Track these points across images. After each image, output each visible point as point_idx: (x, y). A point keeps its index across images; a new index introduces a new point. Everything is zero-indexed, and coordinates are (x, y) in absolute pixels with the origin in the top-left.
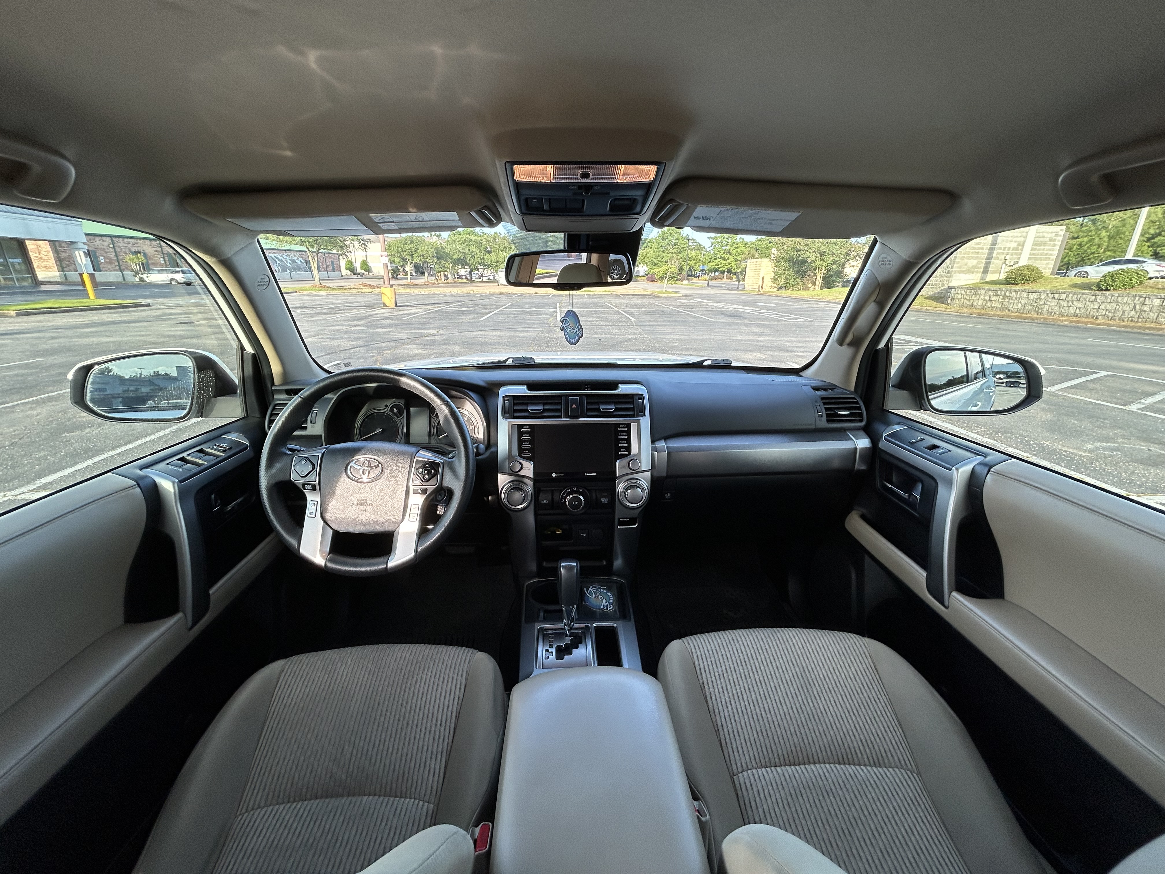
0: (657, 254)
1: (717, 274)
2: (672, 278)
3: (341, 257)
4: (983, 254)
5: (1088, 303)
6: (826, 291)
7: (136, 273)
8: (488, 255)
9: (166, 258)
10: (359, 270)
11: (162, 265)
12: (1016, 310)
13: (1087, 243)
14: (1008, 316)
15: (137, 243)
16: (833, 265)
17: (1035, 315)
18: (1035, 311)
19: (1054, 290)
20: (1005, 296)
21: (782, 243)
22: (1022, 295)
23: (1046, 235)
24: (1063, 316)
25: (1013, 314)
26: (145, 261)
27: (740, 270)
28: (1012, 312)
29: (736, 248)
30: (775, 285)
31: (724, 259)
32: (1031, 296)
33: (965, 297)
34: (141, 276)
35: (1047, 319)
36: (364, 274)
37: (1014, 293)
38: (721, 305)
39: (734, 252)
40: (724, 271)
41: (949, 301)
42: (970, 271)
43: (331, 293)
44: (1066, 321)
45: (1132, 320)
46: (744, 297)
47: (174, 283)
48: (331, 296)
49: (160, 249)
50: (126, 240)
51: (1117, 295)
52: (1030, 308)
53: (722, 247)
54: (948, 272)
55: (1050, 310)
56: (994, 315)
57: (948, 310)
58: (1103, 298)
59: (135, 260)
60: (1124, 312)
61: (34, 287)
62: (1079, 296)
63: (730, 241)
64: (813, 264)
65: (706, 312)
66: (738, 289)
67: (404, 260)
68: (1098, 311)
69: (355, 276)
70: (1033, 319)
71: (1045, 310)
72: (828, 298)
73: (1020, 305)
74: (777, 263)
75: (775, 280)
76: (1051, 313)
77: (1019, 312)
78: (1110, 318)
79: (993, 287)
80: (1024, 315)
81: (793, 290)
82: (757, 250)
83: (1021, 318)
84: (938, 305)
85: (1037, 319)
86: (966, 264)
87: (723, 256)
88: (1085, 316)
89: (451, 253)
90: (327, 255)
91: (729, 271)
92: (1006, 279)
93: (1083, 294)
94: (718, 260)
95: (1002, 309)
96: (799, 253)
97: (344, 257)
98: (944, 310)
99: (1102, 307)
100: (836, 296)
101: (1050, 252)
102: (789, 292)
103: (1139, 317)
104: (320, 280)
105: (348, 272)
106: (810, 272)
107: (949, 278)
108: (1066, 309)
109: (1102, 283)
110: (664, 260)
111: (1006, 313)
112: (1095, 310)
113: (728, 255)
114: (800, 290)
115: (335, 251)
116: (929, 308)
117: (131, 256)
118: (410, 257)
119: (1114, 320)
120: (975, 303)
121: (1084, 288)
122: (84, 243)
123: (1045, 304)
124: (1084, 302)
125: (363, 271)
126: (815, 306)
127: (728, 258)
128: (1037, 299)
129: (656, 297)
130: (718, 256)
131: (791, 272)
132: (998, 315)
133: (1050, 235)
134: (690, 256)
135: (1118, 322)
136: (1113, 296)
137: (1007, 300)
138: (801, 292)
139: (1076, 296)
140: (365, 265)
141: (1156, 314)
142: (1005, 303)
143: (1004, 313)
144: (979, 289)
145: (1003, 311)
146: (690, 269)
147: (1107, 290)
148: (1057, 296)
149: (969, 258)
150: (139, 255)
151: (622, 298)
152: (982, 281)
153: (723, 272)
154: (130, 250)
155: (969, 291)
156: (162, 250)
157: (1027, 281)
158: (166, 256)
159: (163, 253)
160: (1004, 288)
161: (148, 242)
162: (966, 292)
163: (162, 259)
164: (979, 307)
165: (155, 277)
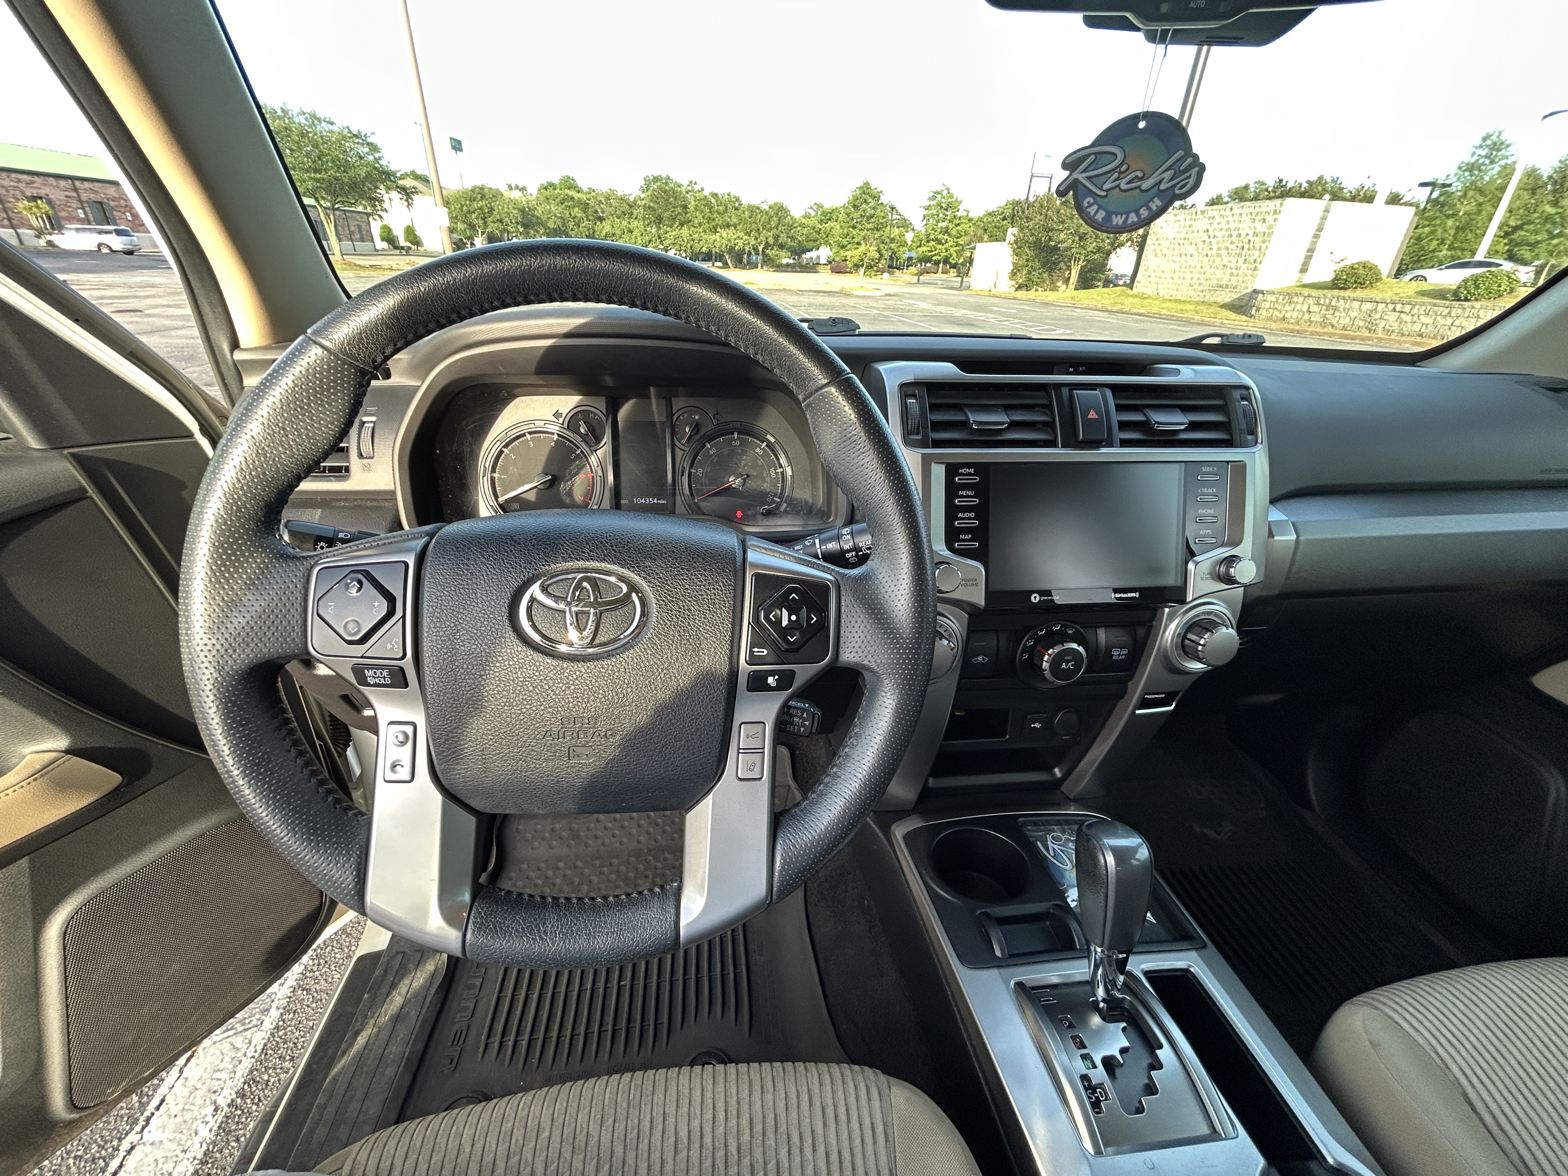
0: (846, 230)
1: (928, 265)
2: (872, 267)
3: (371, 219)
5: (1439, 318)
6: (1083, 293)
7: (40, 234)
8: (598, 223)
9: (88, 209)
10: (403, 242)
11: (81, 221)
13: (1427, 236)
14: (1333, 334)
15: (33, 182)
16: (1095, 253)
17: (1367, 334)
18: (1367, 328)
19: (1397, 298)
20: (1329, 306)
21: (1027, 218)
22: (1353, 305)
24: (1403, 335)
25: (1337, 331)
26: (50, 212)
27: (962, 260)
28: (1336, 329)
29: (958, 225)
30: (1013, 283)
31: (940, 243)
32: (1365, 306)
33: (1276, 306)
34: (48, 237)
35: (1382, 339)
36: (410, 248)
37: (1342, 302)
38: (943, 309)
39: (954, 232)
40: (939, 262)
41: (1253, 312)
43: (362, 274)
44: (1406, 342)
46: (971, 300)
47: (105, 250)
48: (363, 280)
49: (74, 194)
50: (13, 175)
51: (1479, 307)
52: (1362, 323)
53: (938, 222)
54: (1256, 269)
55: (1387, 327)
56: (1313, 333)
57: (1251, 324)
58: (1459, 311)
59: (35, 210)
62: (1429, 308)
63: (949, 213)
64: (1069, 253)
65: (924, 318)
66: (960, 288)
67: (472, 227)
68: (1450, 329)
69: (397, 252)
71: (1380, 326)
72: (1086, 303)
73: (1348, 319)
74: (1018, 247)
75: (1013, 275)
76: (1388, 331)
77: (1344, 328)
79: (1315, 293)
80: (1351, 333)
81: (1037, 290)
82: (985, 230)
84: (1238, 317)
87: (940, 236)
88: (1432, 335)
89: (544, 218)
90: (348, 214)
91: (946, 261)
92: (1333, 280)
93: (1435, 305)
94: (932, 243)
95: (1323, 324)
96: (1051, 234)
97: (377, 217)
98: (1245, 324)
99: (1457, 323)
100: (1097, 301)
102: (1032, 294)
104: (342, 255)
105: (385, 245)
106: (1062, 264)
107: (1257, 276)
108: (1409, 325)
109: (1462, 290)
110: (856, 240)
111: (1329, 329)
112: (1446, 327)
113: (946, 237)
114: (1046, 290)
115: (360, 209)
116: (1225, 321)
117: (26, 202)
118: (481, 222)
120: (1288, 315)
121: (1435, 297)
123: (1381, 318)
124: (1434, 317)
125: (409, 244)
126: (1070, 313)
127: (946, 242)
128: (1371, 311)
129: (848, 295)
130: (932, 237)
131: (1037, 264)
132: (1318, 333)
134: (892, 236)
136: (1473, 308)
137: (1332, 312)
138: (1048, 293)
139: (1424, 308)
140: (410, 232)
142: (1328, 316)
143: (1326, 330)
144: (1296, 294)
145: (1325, 327)
146: (891, 256)
147: (1466, 300)
148: (1399, 307)
150: (39, 202)
151: (800, 295)
152: (1298, 284)
153: (937, 263)
154: (23, 193)
155: (1281, 297)
156: (79, 196)
157: (1361, 284)
158: (86, 205)
159: (80, 201)
160: (1330, 293)
161: (51, 180)
162: (1277, 299)
163: (80, 211)
164: (1292, 321)
165: (72, 240)
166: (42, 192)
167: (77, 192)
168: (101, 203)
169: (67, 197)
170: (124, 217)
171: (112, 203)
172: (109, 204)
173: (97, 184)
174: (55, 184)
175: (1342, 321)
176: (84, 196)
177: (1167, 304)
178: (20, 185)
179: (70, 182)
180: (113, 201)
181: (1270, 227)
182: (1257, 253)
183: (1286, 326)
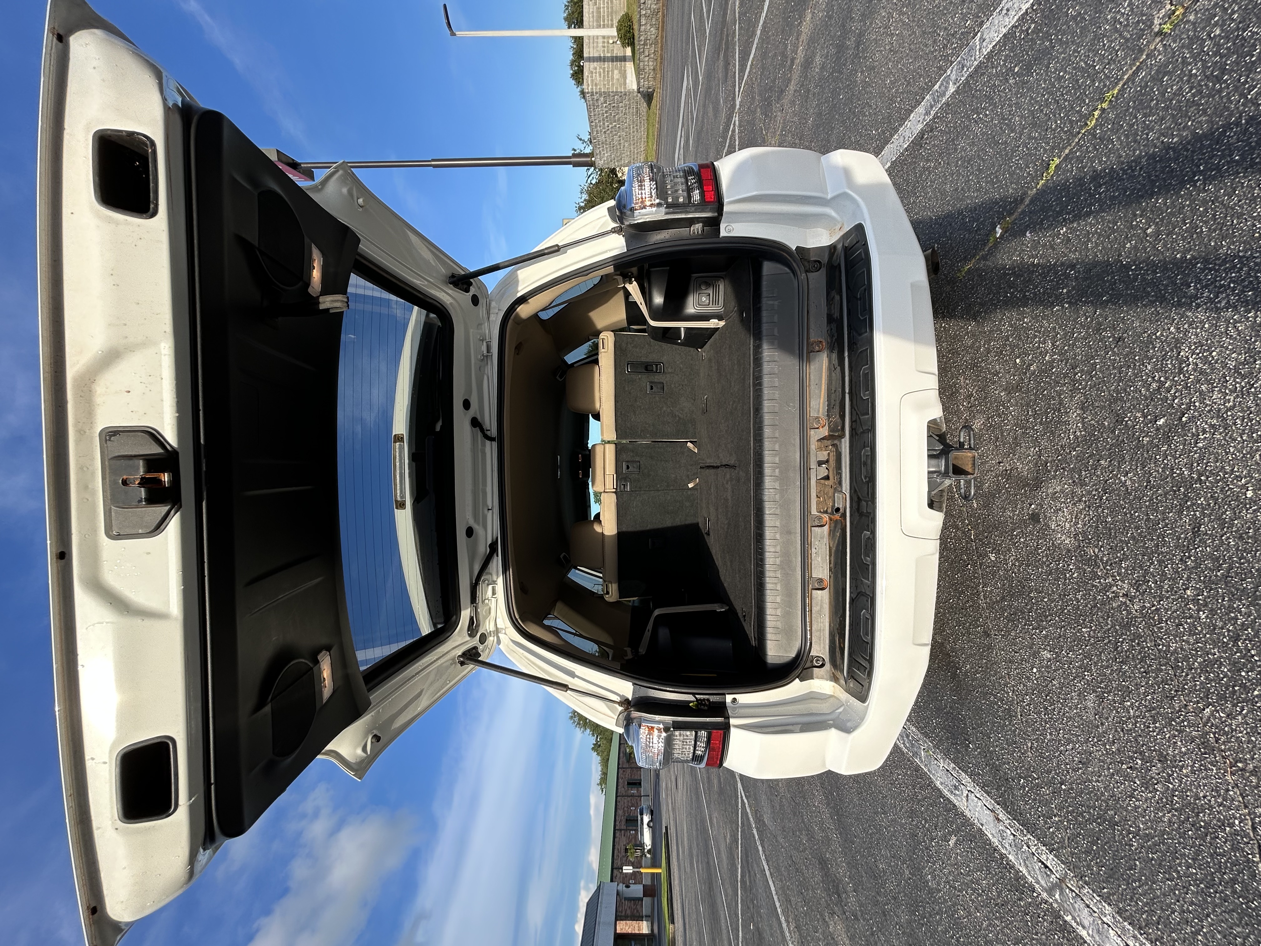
4: (608, 67)
7: (643, 854)
9: (631, 828)
11: (637, 834)
12: (656, 32)
14: (662, 38)
15: (619, 845)
17: (660, 15)
18: (656, 15)
20: (645, 43)
22: (643, 29)
23: (591, 10)
25: (660, 34)
26: (633, 845)
28: (658, 35)
32: (643, 21)
33: (646, 77)
34: (646, 851)
37: (642, 37)
41: (651, 90)
42: (624, 75)
47: (651, 824)
52: (654, 20)
54: (625, 95)
56: (662, 50)
57: (659, 89)
59: (632, 851)
70: (664, 17)
71: (655, 8)
73: (652, 29)
77: (658, 29)
79: (637, 53)
80: (660, 25)
83: (662, 27)
84: (655, 98)
85: (663, 13)
86: (618, 79)
92: (629, 44)
95: (656, 43)
98: (659, 93)
107: (630, 93)
111: (659, 39)
117: (629, 856)
120: (652, 68)
122: (619, 886)
123: (649, 8)
128: (646, 16)
132: (662, 46)
133: (591, 7)
137: (648, 41)
142: (651, 43)
143: (659, 41)
144: (639, 67)
149: (613, 78)
150: (628, 848)
154: (623, 856)
155: (641, 74)
156: (623, 830)
157: (631, 27)
158: (628, 828)
159: (626, 830)
160: (637, 47)
161: (617, 839)
162: (642, 78)
163: (632, 832)
164: (655, 64)
165: (647, 839)
166: (623, 848)
168: (627, 820)
169: (624, 835)
170: (633, 810)
172: (627, 816)
173: (617, 818)
175: (654, 32)
176: (624, 827)
177: (650, 144)
178: (620, 856)
179: (617, 832)
180: (625, 813)
181: (601, 95)
182: (616, 97)
183: (658, 67)
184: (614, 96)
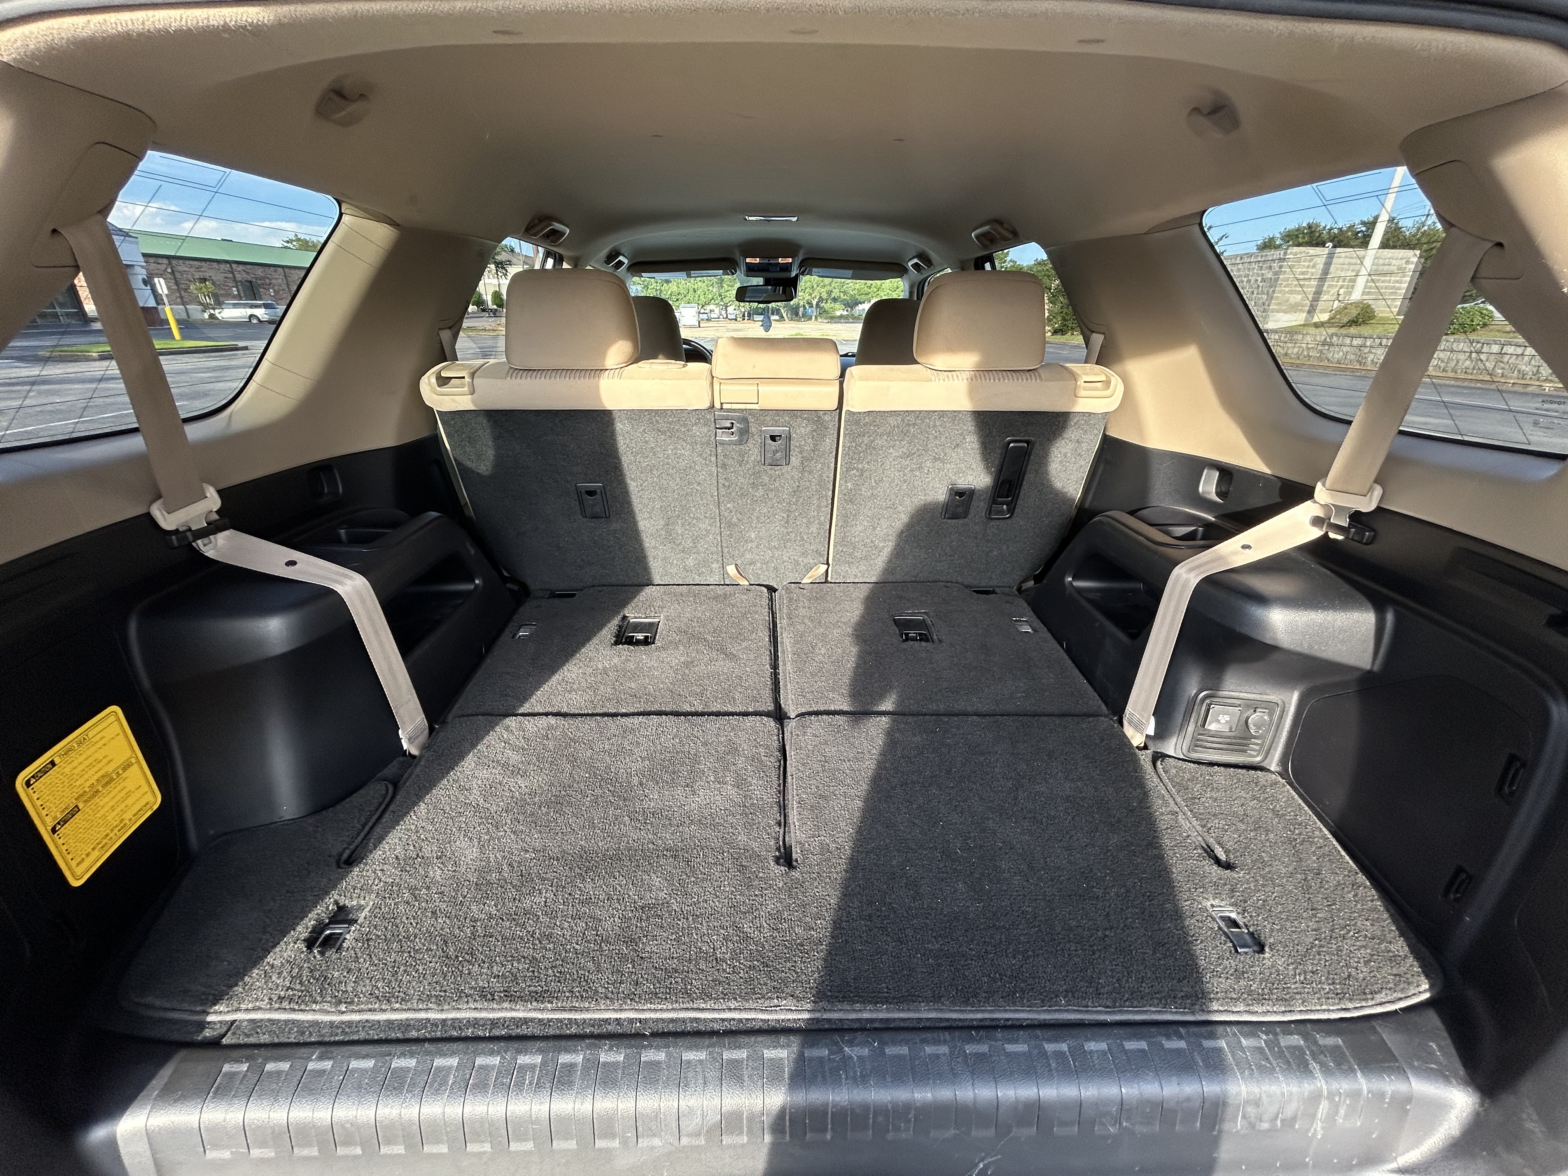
4: (1309, 286)
7: (206, 307)
9: (240, 287)
10: (490, 305)
11: (234, 297)
12: (1336, 360)
15: (202, 267)
17: (1357, 366)
18: (1358, 361)
19: (1382, 334)
20: (1324, 343)
22: (1345, 341)
23: (1395, 261)
25: (1333, 365)
26: (214, 291)
28: (1333, 362)
32: (1356, 342)
34: (212, 311)
37: (1335, 339)
42: (1294, 308)
45: (1466, 372)
47: (255, 321)
49: (231, 275)
50: (187, 262)
51: (1452, 340)
52: (1353, 357)
54: (1265, 311)
55: (1375, 360)
56: (1311, 367)
59: (204, 290)
60: (1458, 361)
61: (83, 326)
69: (485, 314)
70: (1354, 371)
71: (1369, 359)
73: (1341, 354)
77: (1339, 362)
78: (1442, 369)
79: (1314, 331)
81: (1068, 335)
86: (1288, 301)
92: (1329, 320)
95: (1320, 359)
101: (1397, 285)
103: (1474, 369)
107: (1265, 318)
111: (1326, 363)
117: (197, 284)
119: (1446, 371)
120: (1289, 352)
122: (142, 267)
123: (1370, 352)
125: (495, 307)
128: (1361, 346)
132: (1315, 367)
133: (1398, 262)
135: (1452, 375)
137: (1326, 348)
141: (1493, 364)
142: (1323, 351)
143: (1322, 364)
144: (1296, 333)
145: (1321, 361)
148: (1384, 341)
149: (1291, 292)
150: (206, 283)
152: (1305, 323)
154: (194, 275)
155: (1283, 335)
156: (234, 276)
157: (1355, 323)
158: (239, 284)
159: (235, 280)
160: (1326, 331)
161: (215, 265)
162: (1280, 337)
163: (234, 289)
165: (230, 313)
166: (207, 275)
167: (233, 273)
168: (251, 282)
169: (226, 278)
170: (268, 292)
171: (259, 282)
172: (256, 283)
173: (248, 266)
174: (217, 267)
175: (1336, 356)
176: (239, 277)
178: (192, 270)
179: (228, 265)
180: (260, 280)
181: (1276, 273)
182: (1265, 297)
184: (1268, 294)
